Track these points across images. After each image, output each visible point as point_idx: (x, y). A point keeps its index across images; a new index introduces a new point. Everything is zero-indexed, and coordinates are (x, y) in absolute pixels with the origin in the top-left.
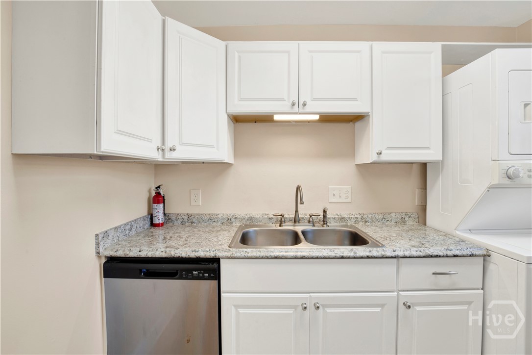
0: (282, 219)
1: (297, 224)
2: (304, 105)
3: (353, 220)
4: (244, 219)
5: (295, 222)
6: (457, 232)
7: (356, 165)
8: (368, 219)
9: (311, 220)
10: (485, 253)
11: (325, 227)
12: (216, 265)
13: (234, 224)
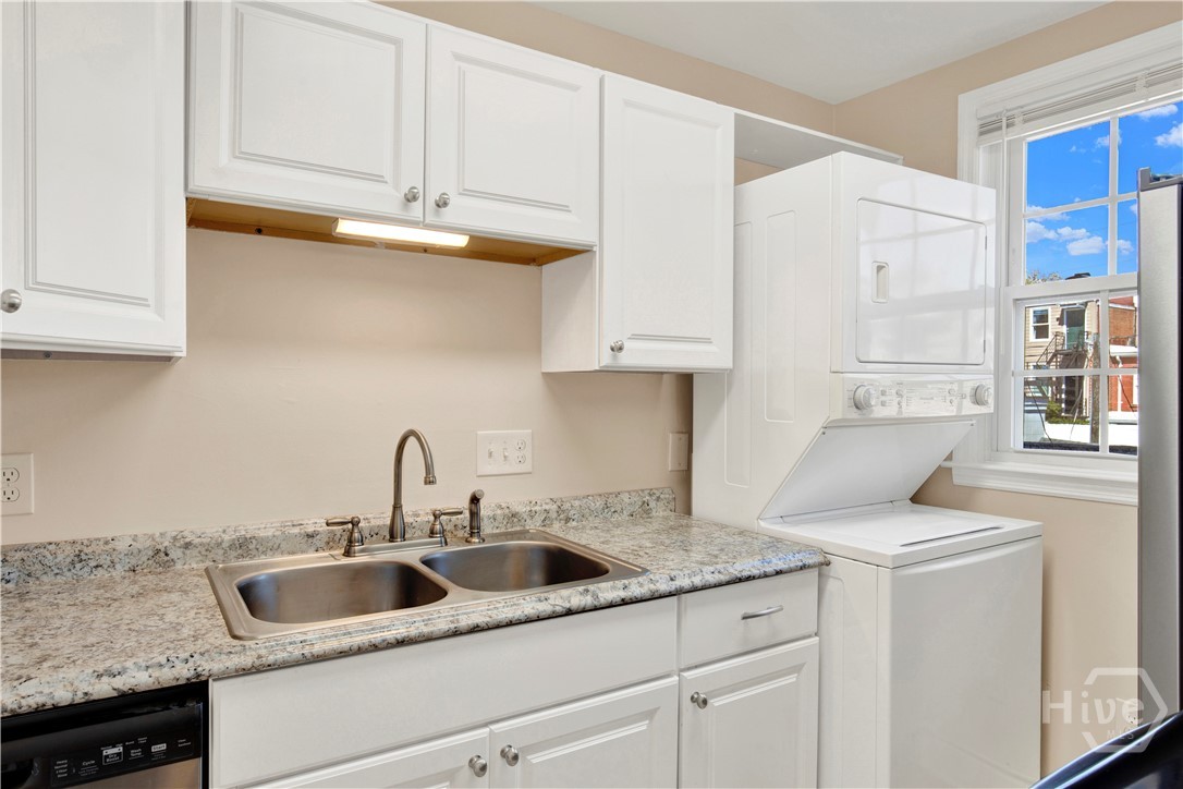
0: (352, 533)
1: (399, 542)
2: (442, 204)
3: (538, 519)
4: (219, 545)
5: (392, 538)
6: (762, 524)
7: (543, 373)
8: (572, 512)
9: (438, 527)
10: (821, 559)
11: (476, 543)
13: (179, 566)
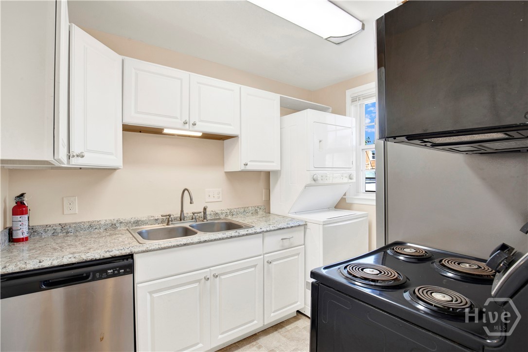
0: (169, 218)
1: (182, 221)
2: (194, 124)
3: (224, 215)
4: (130, 222)
5: (181, 220)
6: (289, 214)
7: (225, 172)
8: (234, 213)
9: (194, 217)
10: (304, 223)
11: (205, 221)
12: (130, 260)
13: (119, 229)
